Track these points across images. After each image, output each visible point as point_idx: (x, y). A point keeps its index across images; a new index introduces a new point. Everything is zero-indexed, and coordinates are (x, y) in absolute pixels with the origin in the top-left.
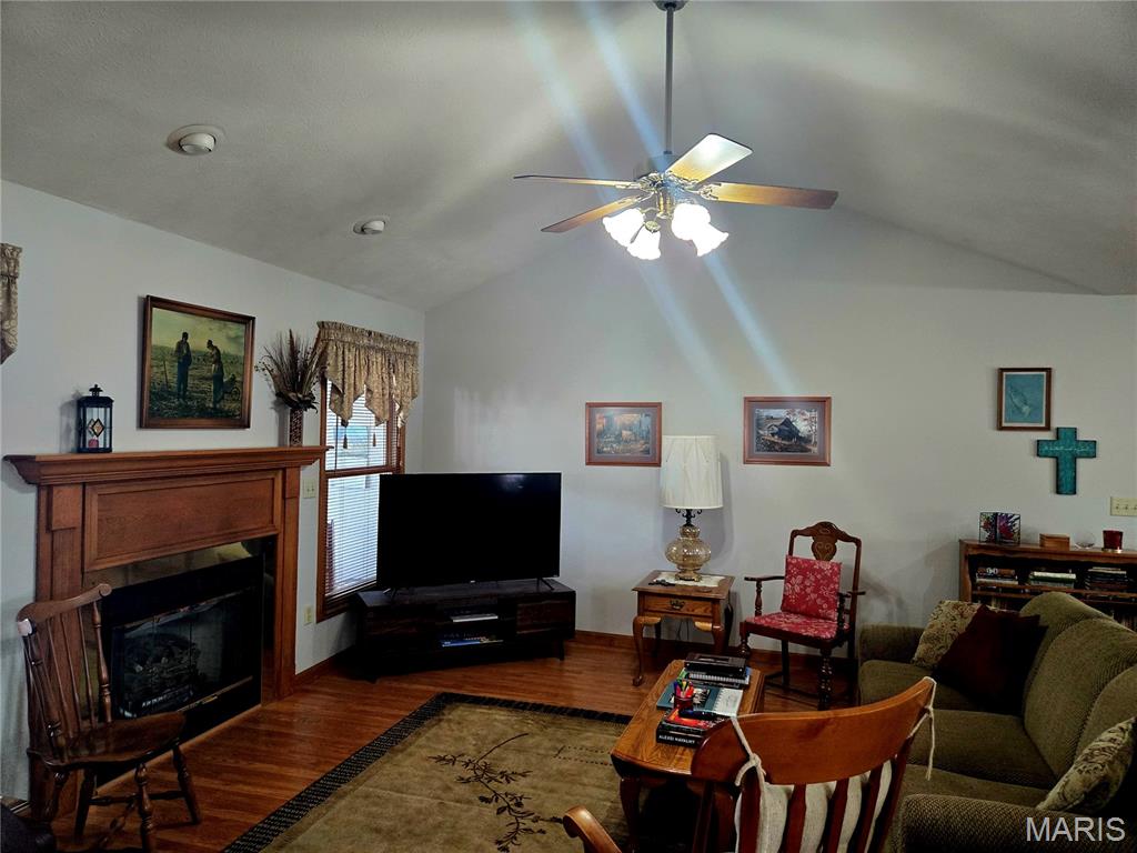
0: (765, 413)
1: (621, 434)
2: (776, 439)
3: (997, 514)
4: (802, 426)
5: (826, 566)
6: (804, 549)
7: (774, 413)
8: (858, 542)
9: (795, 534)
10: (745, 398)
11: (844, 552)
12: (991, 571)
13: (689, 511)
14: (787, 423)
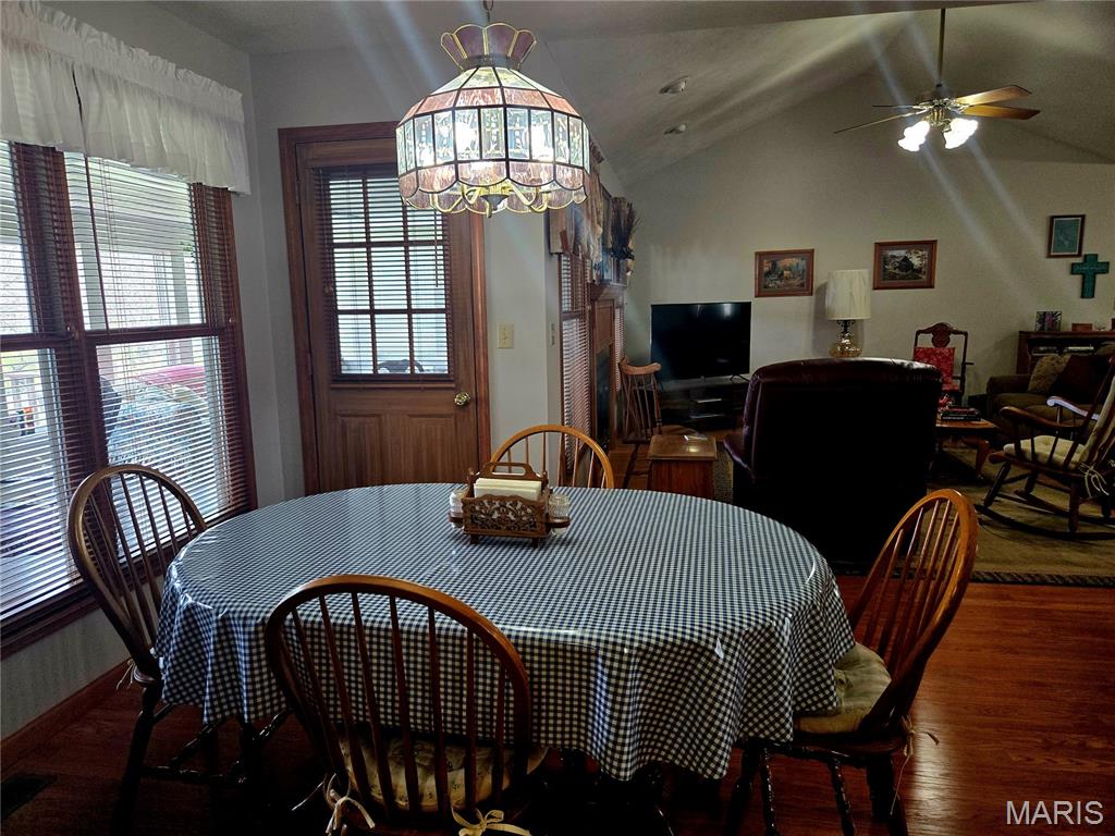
0: (890, 253)
1: (782, 274)
2: (897, 271)
3: (1045, 313)
4: (916, 261)
5: (945, 351)
6: (926, 341)
7: (896, 253)
8: (966, 334)
9: (919, 332)
10: (876, 244)
11: (955, 341)
12: (1042, 349)
13: (846, 321)
14: (906, 259)
